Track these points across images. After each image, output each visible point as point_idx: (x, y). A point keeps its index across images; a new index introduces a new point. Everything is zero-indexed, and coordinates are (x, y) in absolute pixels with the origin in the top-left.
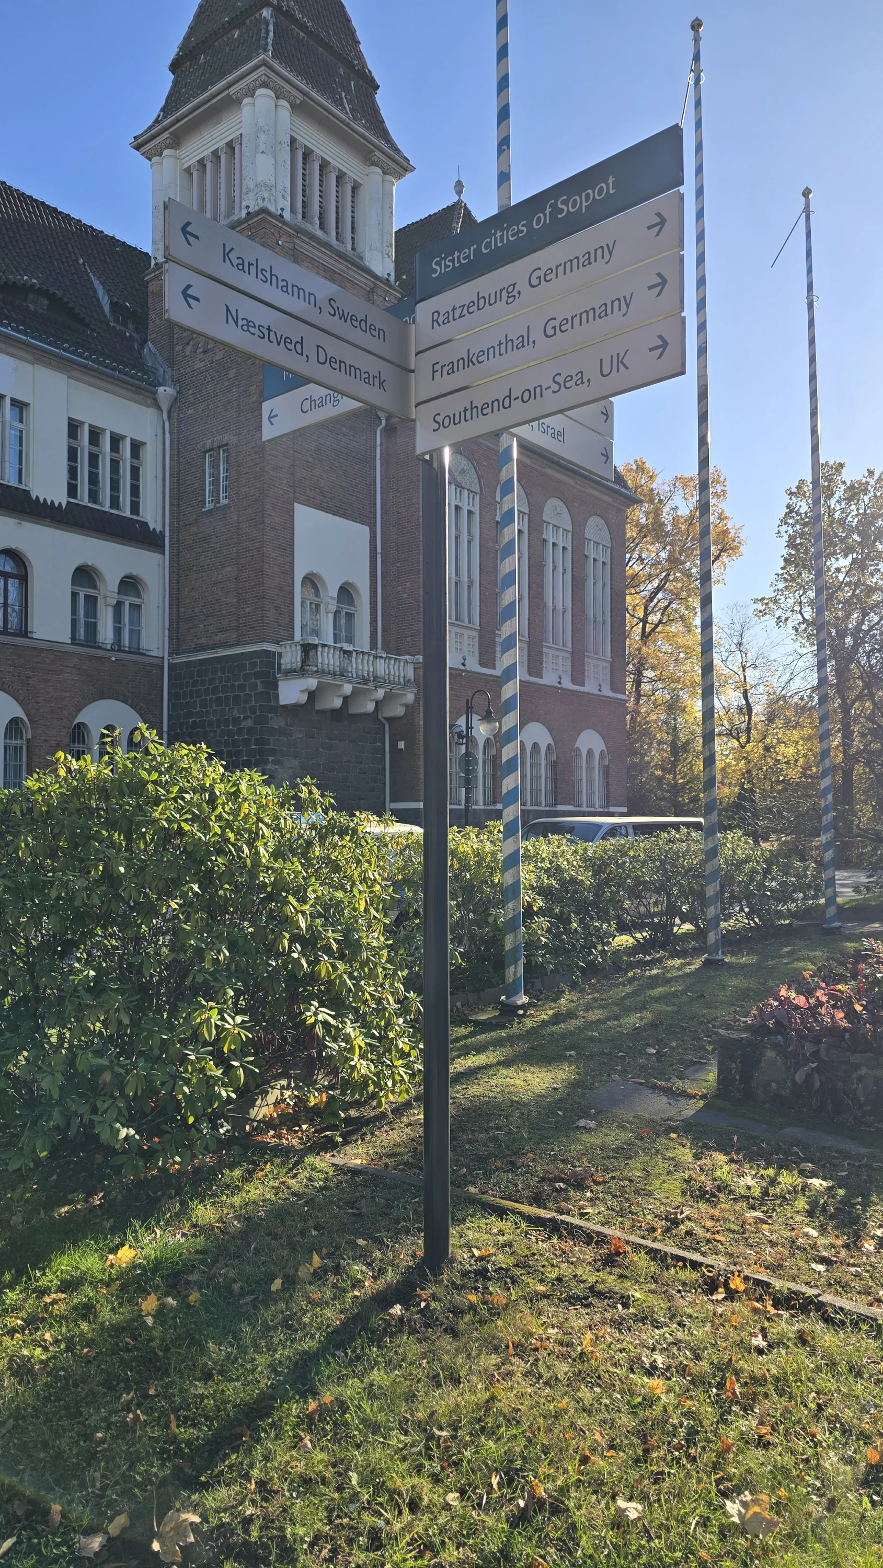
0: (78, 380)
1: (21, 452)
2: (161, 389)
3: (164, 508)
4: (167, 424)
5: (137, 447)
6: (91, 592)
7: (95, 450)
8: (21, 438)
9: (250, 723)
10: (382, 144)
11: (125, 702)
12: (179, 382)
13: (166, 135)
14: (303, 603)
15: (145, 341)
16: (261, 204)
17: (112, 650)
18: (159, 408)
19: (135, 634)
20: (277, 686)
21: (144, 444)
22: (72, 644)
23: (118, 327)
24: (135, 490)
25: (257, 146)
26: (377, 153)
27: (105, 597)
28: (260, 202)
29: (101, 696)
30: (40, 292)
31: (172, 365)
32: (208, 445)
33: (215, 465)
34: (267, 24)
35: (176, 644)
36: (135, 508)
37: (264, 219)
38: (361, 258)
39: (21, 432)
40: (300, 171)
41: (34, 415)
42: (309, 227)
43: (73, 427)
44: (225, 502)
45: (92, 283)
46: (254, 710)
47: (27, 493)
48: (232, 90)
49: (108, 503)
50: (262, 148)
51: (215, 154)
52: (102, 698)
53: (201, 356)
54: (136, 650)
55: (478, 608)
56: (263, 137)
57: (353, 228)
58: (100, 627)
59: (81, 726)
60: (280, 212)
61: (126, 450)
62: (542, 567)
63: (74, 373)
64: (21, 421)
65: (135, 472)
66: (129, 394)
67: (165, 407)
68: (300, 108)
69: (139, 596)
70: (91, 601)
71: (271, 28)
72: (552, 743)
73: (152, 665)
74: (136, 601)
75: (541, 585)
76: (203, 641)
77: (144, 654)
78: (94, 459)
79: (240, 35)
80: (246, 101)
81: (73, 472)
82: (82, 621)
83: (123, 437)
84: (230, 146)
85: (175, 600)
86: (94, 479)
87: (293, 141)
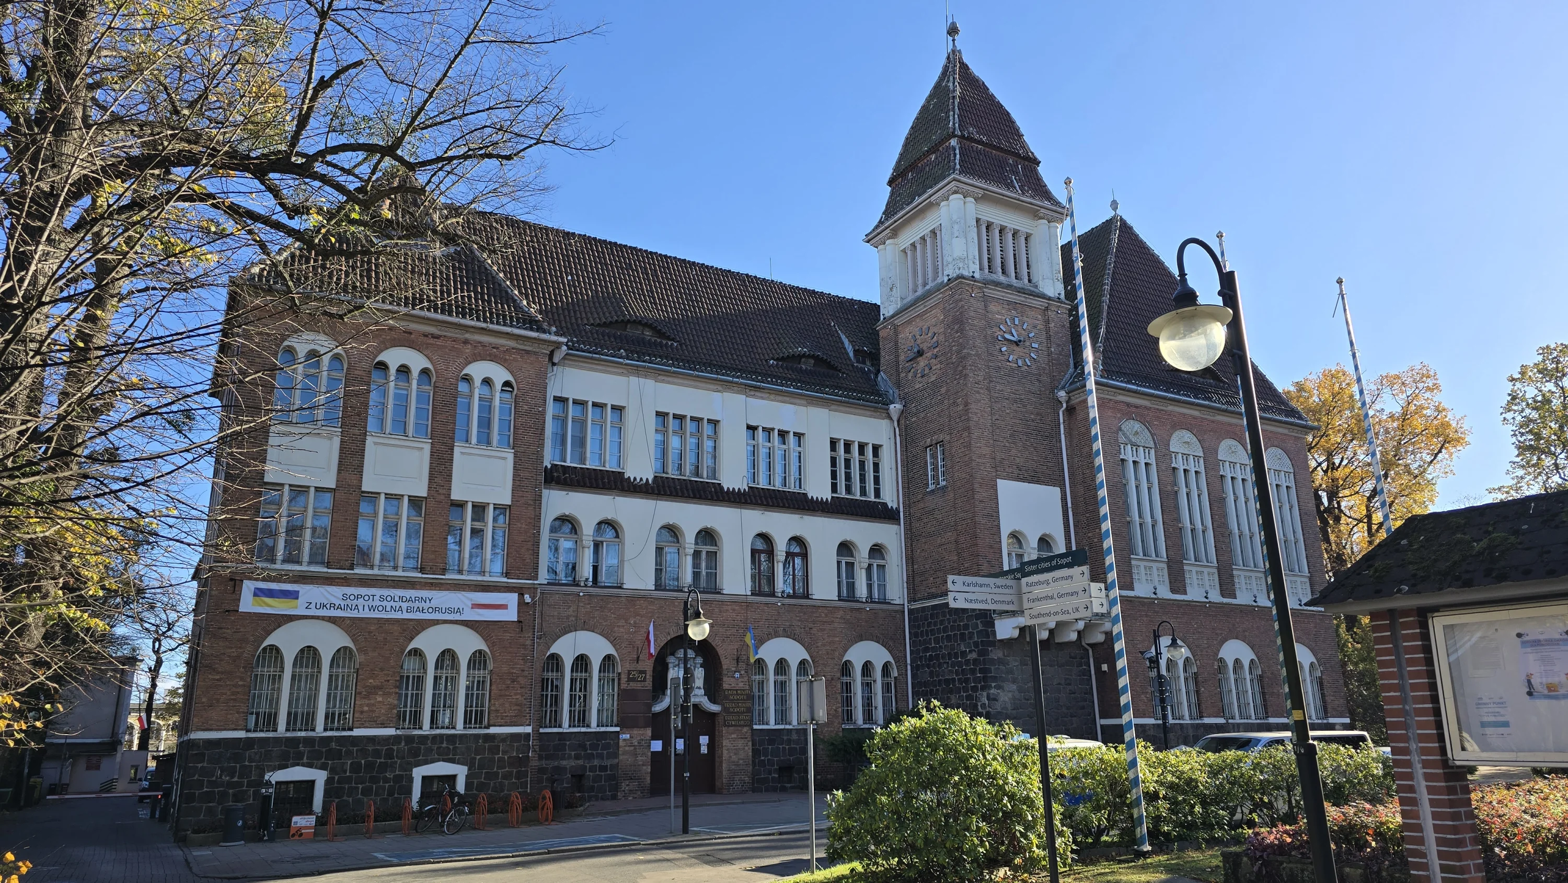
0: (835, 411)
1: (800, 467)
2: (892, 406)
3: (898, 490)
4: (897, 430)
5: (876, 449)
6: (850, 559)
7: (848, 456)
8: (800, 457)
9: (974, 655)
10: (1046, 204)
11: (878, 642)
12: (906, 400)
13: (888, 231)
14: (1009, 554)
15: (879, 371)
16: (958, 272)
17: (867, 602)
18: (891, 419)
19: (882, 587)
20: (994, 624)
21: (881, 446)
22: (839, 600)
23: (860, 365)
24: (877, 480)
25: (952, 234)
26: (1043, 211)
27: (860, 562)
28: (957, 270)
29: (861, 638)
30: (809, 356)
31: (899, 387)
32: (928, 443)
33: (934, 457)
34: (955, 150)
35: (913, 594)
36: (877, 493)
37: (961, 283)
38: (1036, 287)
39: (800, 453)
40: (985, 238)
41: (807, 441)
42: (994, 277)
43: (833, 443)
44: (944, 483)
45: (840, 338)
46: (976, 644)
47: (805, 495)
48: (933, 198)
49: (859, 494)
50: (956, 234)
51: (923, 239)
52: (862, 640)
53: (920, 379)
54: (884, 601)
55: (1164, 544)
56: (956, 227)
57: (1028, 265)
58: (857, 585)
59: (848, 663)
60: (971, 274)
61: (869, 451)
62: (1223, 500)
63: (833, 407)
64: (800, 446)
65: (876, 466)
66: (868, 413)
67: (895, 418)
68: (981, 199)
69: (884, 559)
70: (850, 565)
71: (957, 152)
72: (1254, 657)
73: (896, 611)
74: (882, 562)
75: (1224, 515)
76: (933, 590)
77: (889, 603)
78: (848, 462)
79: (936, 158)
80: (943, 204)
81: (834, 475)
82: (845, 582)
83: (867, 444)
84: (933, 232)
85: (910, 559)
86: (848, 477)
87: (978, 220)
